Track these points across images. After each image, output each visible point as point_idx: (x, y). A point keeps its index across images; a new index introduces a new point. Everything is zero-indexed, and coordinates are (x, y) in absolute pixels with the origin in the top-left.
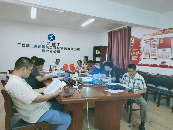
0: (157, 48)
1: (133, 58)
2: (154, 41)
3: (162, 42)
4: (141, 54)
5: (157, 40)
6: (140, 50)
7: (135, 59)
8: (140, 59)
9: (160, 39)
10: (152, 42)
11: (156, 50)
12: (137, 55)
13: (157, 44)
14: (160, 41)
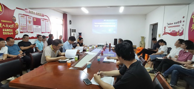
0: (32, 24)
1: (5, 32)
2: (30, 18)
3: (35, 21)
4: (17, 28)
5: (32, 18)
6: (15, 23)
7: (8, 33)
8: (16, 33)
9: (34, 18)
10: (27, 18)
11: (32, 26)
12: (11, 29)
13: (32, 21)
14: (34, 20)
